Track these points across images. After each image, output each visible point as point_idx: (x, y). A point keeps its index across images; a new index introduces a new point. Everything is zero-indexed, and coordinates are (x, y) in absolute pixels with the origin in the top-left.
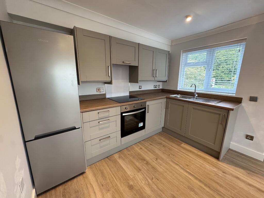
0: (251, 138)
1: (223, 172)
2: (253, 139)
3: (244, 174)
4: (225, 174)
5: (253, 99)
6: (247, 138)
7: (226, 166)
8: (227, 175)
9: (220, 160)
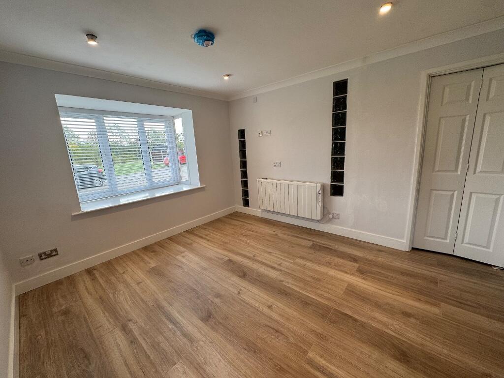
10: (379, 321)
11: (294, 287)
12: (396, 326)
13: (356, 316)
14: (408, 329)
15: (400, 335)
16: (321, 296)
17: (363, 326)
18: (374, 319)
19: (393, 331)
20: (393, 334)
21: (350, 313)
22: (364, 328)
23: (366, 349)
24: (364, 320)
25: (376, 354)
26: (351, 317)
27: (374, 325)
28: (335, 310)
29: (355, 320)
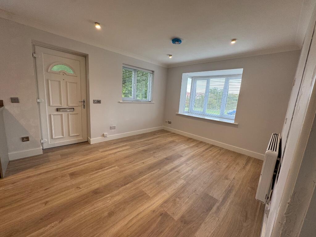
0: (27, 139)
1: (13, 184)
2: (29, 139)
3: (33, 171)
4: (15, 184)
5: (15, 100)
6: (23, 141)
7: (13, 177)
8: (18, 183)
9: (4, 177)
10: (116, 195)
11: (154, 172)
12: (109, 201)
13: (124, 187)
14: (104, 206)
15: (104, 199)
16: (144, 180)
17: (118, 186)
18: (119, 194)
19: (107, 197)
20: (106, 196)
21: (127, 186)
22: (116, 187)
23: (108, 182)
24: (121, 189)
25: (104, 184)
26: (125, 185)
27: (115, 192)
28: (132, 181)
29: (122, 186)
